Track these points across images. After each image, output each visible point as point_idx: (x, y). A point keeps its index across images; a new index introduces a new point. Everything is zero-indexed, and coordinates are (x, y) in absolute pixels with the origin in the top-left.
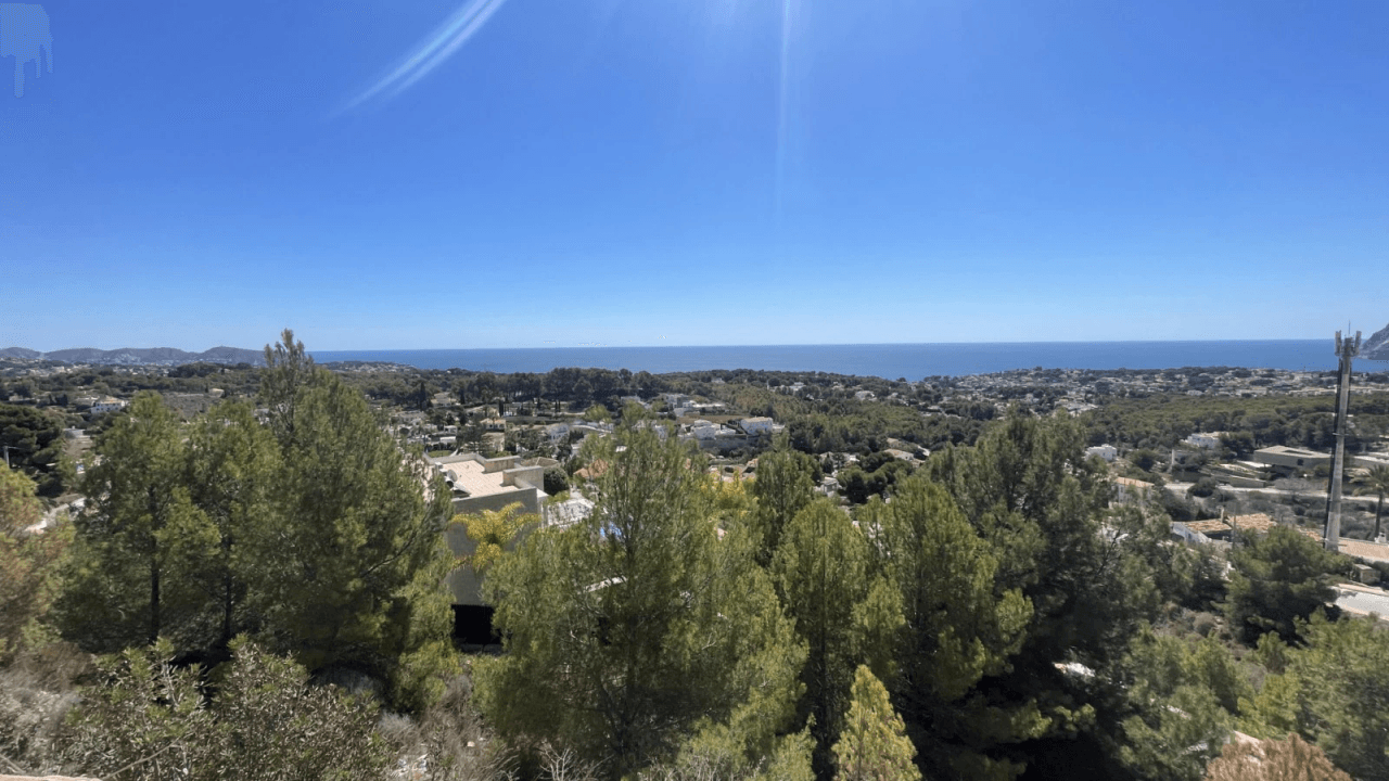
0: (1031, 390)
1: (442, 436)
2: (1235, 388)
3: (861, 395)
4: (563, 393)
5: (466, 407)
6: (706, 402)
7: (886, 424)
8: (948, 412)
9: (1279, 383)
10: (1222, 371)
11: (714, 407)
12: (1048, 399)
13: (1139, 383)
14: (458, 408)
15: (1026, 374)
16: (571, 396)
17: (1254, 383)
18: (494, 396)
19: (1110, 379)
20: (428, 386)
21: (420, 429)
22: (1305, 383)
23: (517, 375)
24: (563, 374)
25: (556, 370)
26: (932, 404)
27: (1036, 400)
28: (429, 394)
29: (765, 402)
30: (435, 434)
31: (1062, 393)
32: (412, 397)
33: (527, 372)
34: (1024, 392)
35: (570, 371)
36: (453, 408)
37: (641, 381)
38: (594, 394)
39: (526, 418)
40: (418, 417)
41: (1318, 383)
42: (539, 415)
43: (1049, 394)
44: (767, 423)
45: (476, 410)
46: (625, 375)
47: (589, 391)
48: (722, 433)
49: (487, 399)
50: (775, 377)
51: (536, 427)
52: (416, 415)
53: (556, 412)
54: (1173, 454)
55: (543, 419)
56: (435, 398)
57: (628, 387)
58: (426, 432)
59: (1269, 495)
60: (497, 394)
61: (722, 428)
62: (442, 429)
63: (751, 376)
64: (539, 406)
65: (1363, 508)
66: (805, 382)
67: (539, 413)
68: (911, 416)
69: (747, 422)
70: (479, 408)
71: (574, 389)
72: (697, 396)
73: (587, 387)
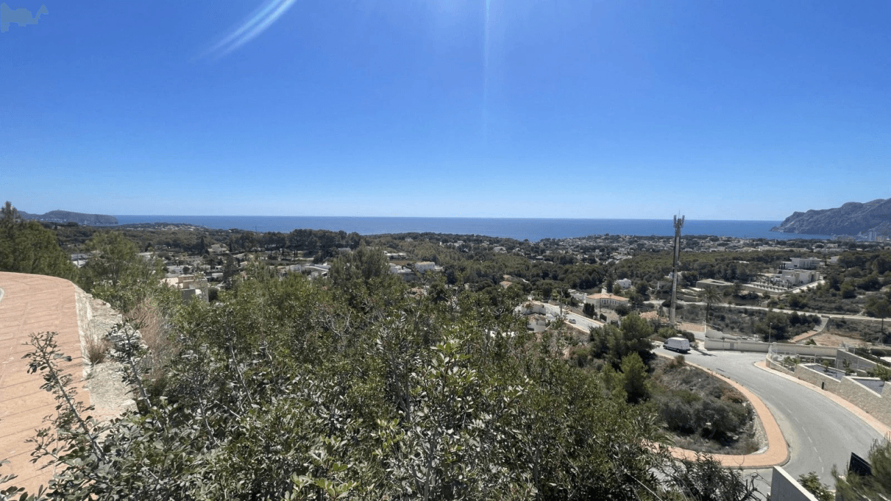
0: (599, 247)
1: (214, 272)
2: (709, 247)
3: (497, 249)
4: (300, 245)
5: (233, 254)
6: (395, 252)
7: (506, 267)
8: (546, 260)
9: (731, 245)
10: (704, 238)
11: (399, 256)
12: (607, 252)
13: (661, 244)
14: (227, 254)
15: (600, 238)
16: (305, 248)
17: (720, 245)
18: (252, 246)
19: (646, 242)
20: (206, 241)
21: (198, 268)
22: (746, 245)
23: (269, 233)
24: (300, 233)
25: (296, 230)
26: (539, 255)
27: (601, 253)
28: (207, 245)
30: (208, 271)
31: (616, 249)
32: (195, 247)
33: (277, 232)
34: (594, 249)
35: (305, 231)
36: (224, 254)
37: (352, 238)
38: (321, 247)
39: (273, 261)
40: (198, 261)
41: (752, 245)
42: (282, 260)
43: (608, 250)
44: (431, 265)
45: (240, 256)
46: (342, 234)
47: (318, 244)
48: (402, 271)
49: (248, 249)
50: (446, 237)
51: (279, 267)
52: (197, 259)
53: (295, 257)
54: (659, 284)
55: (285, 262)
56: (211, 248)
57: (344, 242)
58: (202, 270)
59: (699, 306)
60: (255, 246)
61: (403, 269)
62: (214, 268)
63: (431, 236)
64: (283, 254)
65: (741, 312)
66: (465, 241)
67: (282, 258)
68: (522, 262)
69: (420, 264)
70: (241, 255)
71: (307, 243)
72: (390, 249)
73: (316, 242)
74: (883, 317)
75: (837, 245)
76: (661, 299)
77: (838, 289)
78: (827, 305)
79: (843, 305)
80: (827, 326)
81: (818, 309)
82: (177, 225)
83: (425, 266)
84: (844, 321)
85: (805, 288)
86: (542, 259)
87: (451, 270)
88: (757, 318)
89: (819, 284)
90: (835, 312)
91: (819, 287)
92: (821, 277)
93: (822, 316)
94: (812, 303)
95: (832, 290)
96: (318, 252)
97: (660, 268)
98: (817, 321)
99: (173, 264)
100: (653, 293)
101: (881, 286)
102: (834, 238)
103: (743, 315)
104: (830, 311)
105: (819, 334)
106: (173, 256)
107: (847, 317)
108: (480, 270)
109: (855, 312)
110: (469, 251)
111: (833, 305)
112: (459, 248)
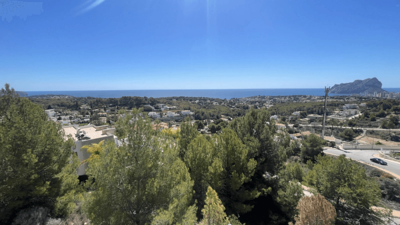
0: (257, 101)
1: (85, 119)
2: (303, 100)
3: (214, 103)
4: (125, 104)
5: (93, 109)
6: (171, 106)
7: (221, 111)
8: (237, 108)
9: (312, 99)
10: (301, 96)
11: (173, 108)
12: (262, 104)
13: (283, 99)
14: (90, 109)
15: (256, 97)
16: (128, 105)
17: (307, 99)
18: (102, 105)
19: (276, 98)
20: (79, 103)
21: (77, 117)
22: (318, 99)
23: (110, 99)
24: (125, 98)
25: (123, 97)
26: (233, 106)
27: (259, 104)
28: (79, 105)
29: (188, 106)
30: (82, 118)
31: (265, 102)
32: (73, 106)
33: (113, 98)
34: (256, 102)
35: (128, 97)
36: (88, 110)
37: (150, 100)
38: (135, 104)
39: (113, 112)
41: (321, 99)
43: (262, 102)
44: (189, 112)
47: (134, 103)
48: (176, 115)
49: (100, 107)
50: (191, 99)
52: (75, 112)
54: (290, 117)
56: (82, 106)
57: (147, 102)
58: (79, 118)
59: (310, 126)
60: (103, 105)
61: (176, 114)
62: (85, 116)
63: (184, 98)
65: (328, 129)
68: (228, 109)
69: (184, 112)
70: (97, 109)
71: (129, 103)
72: (168, 105)
73: (133, 102)
74: (389, 128)
75: (354, 98)
76: (292, 124)
77: (368, 117)
78: (365, 124)
79: (371, 124)
80: (366, 133)
81: (360, 126)
82: (59, 96)
83: (186, 112)
84: (373, 131)
85: (353, 117)
86: (234, 107)
87: (198, 114)
88: (336, 131)
89: (359, 115)
90: (368, 127)
91: (360, 117)
92: (360, 112)
93: (364, 129)
94: (358, 124)
95: (366, 118)
97: (289, 110)
98: (361, 131)
99: (63, 115)
100: (288, 121)
101: (386, 115)
102: (351, 95)
103: (329, 130)
104: (366, 126)
105: (363, 137)
106: (63, 111)
107: (375, 129)
108: (211, 113)
109: (377, 127)
110: (202, 104)
111: (367, 124)
112: (198, 103)
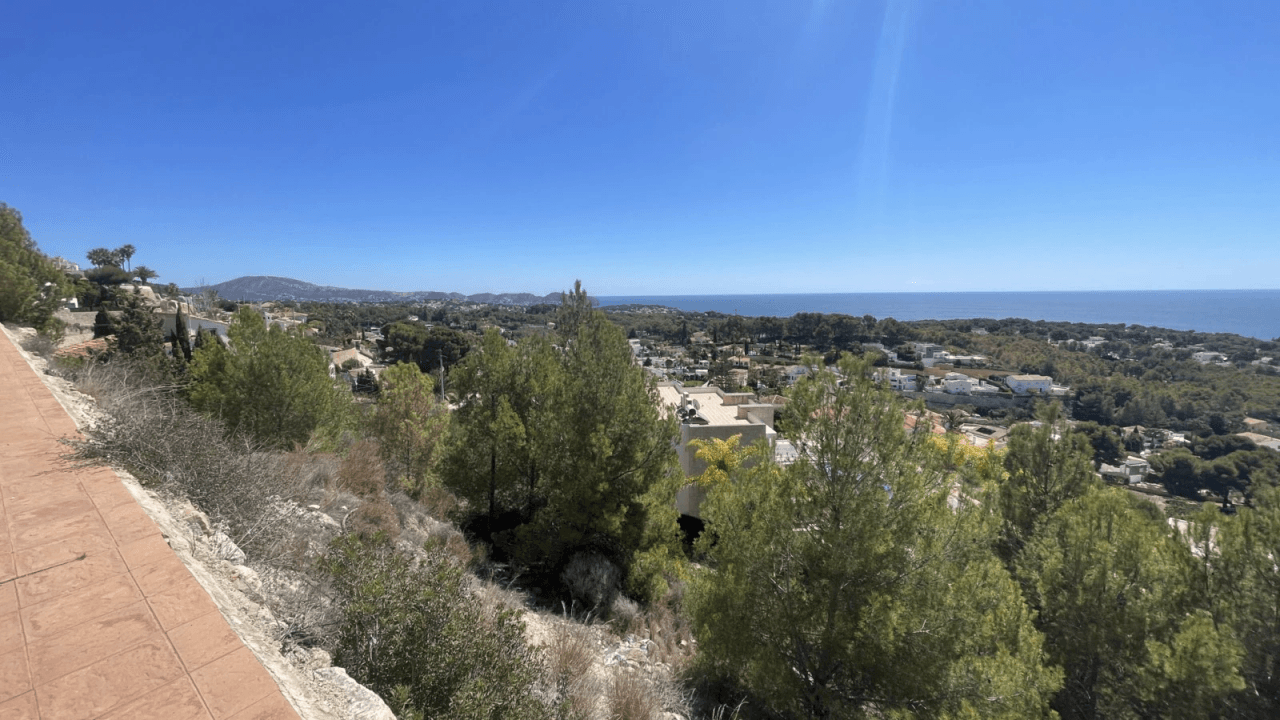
1: (698, 369)
4: (803, 337)
5: (718, 345)
6: (963, 354)
11: (973, 360)
14: (711, 345)
16: (811, 340)
18: (741, 336)
20: (689, 326)
21: (681, 361)
23: (762, 318)
24: (805, 319)
25: (798, 315)
28: (690, 333)
29: (1043, 357)
30: (691, 367)
32: (676, 335)
35: (812, 316)
36: (707, 346)
37: (885, 328)
38: (834, 339)
39: (767, 358)
40: (680, 351)
42: (780, 356)
44: (1043, 382)
45: (725, 348)
46: (870, 321)
47: (830, 335)
48: (980, 388)
49: (735, 339)
50: (1061, 329)
51: (776, 367)
52: (677, 350)
53: (796, 354)
55: (784, 360)
56: (694, 336)
57: (872, 335)
58: (686, 364)
60: (743, 335)
61: (980, 384)
62: (698, 363)
63: (1027, 327)
64: (780, 348)
66: (1107, 337)
67: (780, 354)
69: (1015, 379)
70: (728, 347)
71: (814, 333)
72: (952, 347)
73: (828, 333)
83: (1029, 382)
87: (1093, 396)
96: (830, 348)
99: (656, 355)
106: (654, 345)
108: (1172, 402)
110: (1122, 356)
112: (1097, 350)
